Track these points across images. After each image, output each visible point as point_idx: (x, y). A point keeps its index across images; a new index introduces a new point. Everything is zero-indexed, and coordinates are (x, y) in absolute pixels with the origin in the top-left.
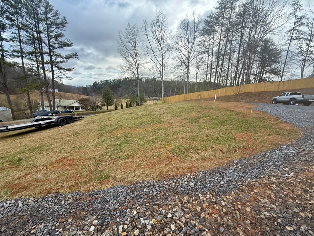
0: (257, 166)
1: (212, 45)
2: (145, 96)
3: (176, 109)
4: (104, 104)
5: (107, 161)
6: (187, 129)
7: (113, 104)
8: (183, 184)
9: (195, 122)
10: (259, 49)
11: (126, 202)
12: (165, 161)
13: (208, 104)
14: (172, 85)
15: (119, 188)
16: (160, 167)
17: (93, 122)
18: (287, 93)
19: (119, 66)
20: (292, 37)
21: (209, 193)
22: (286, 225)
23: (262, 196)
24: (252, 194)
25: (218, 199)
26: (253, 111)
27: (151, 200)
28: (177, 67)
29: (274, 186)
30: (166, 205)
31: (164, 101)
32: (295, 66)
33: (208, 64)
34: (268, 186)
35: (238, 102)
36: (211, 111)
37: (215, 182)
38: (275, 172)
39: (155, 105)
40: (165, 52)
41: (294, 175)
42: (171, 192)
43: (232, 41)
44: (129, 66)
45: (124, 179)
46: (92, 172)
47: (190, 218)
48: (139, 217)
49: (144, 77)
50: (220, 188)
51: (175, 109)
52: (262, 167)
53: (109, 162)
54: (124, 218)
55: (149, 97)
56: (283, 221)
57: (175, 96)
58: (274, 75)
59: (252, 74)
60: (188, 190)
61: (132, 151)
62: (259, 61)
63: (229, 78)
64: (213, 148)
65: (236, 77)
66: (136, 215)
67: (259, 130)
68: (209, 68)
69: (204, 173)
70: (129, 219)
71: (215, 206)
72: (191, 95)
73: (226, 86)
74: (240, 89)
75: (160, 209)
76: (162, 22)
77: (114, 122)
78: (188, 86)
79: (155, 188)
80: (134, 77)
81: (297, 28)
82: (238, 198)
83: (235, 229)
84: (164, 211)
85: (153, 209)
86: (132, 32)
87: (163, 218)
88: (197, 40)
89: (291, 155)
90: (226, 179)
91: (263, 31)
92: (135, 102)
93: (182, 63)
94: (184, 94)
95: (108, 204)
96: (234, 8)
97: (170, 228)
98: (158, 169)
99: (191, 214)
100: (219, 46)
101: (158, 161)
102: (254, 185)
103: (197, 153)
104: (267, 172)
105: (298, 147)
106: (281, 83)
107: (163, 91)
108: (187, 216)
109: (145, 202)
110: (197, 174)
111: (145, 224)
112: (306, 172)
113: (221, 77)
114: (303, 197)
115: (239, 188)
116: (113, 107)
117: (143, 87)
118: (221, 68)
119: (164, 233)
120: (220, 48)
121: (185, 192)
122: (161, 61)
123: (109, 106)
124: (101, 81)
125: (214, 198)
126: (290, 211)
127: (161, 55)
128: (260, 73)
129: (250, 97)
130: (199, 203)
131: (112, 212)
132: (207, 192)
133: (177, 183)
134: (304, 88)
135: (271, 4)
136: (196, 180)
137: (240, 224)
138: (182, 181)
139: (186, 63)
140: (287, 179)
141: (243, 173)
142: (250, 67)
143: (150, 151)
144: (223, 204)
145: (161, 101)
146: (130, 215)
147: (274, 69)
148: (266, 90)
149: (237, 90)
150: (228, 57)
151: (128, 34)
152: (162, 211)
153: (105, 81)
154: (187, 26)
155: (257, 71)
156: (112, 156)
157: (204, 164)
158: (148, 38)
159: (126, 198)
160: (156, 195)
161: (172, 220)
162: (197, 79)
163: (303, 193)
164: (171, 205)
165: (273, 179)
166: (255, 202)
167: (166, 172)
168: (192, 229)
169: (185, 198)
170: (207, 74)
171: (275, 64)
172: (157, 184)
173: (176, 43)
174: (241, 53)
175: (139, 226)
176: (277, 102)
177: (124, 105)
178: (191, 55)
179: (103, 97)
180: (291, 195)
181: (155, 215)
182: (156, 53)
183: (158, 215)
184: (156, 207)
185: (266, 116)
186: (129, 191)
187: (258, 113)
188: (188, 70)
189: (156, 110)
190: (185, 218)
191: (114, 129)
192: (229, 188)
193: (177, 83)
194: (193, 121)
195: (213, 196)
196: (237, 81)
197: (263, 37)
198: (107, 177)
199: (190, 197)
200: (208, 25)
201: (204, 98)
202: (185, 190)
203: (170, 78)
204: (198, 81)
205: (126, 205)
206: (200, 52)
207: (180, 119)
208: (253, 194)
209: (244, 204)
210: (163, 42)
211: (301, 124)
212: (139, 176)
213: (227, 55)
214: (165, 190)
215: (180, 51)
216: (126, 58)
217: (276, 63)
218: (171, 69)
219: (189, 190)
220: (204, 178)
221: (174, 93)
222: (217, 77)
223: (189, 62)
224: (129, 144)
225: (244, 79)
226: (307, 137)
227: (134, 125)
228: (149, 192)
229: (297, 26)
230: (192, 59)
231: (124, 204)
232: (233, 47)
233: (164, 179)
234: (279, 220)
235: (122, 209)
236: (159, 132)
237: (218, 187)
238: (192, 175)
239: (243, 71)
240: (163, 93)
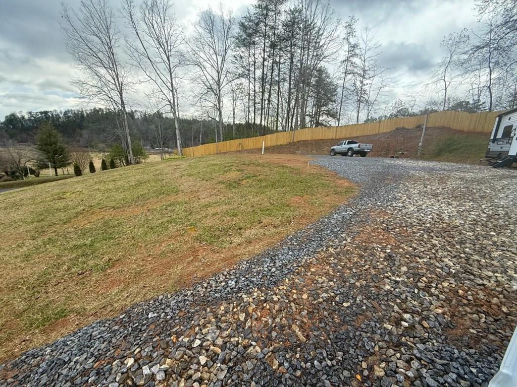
0: (315, 238)
1: (252, 65)
2: (144, 145)
3: (203, 168)
4: (46, 165)
5: (59, 283)
6: (223, 199)
7: (69, 164)
8: (218, 287)
9: (234, 187)
10: (313, 81)
11: (111, 348)
12: (186, 256)
13: (253, 157)
14: (194, 127)
15: (93, 328)
16: (178, 269)
17: (16, 205)
18: (344, 141)
19: (74, 83)
20: (346, 69)
21: (256, 290)
22: (343, 302)
23: (320, 275)
24: (309, 275)
25: (269, 294)
26: (310, 166)
27: (163, 330)
28: (200, 96)
29: (332, 259)
30: (190, 328)
31: (182, 155)
32: (351, 108)
33: (249, 94)
34: (325, 261)
35: (292, 154)
36: (258, 168)
37: (265, 271)
38: (333, 241)
39: (165, 163)
40: (176, 66)
41: (351, 240)
42: (198, 305)
43: (280, 63)
44: (99, 85)
45: (103, 308)
46: (19, 315)
47: (230, 336)
48: (139, 365)
49: (137, 109)
50: (271, 279)
51: (201, 168)
52: (320, 237)
53: (65, 284)
54: (106, 380)
55: (154, 148)
56: (341, 297)
57: (201, 145)
58: (331, 118)
59: (307, 115)
60: (226, 294)
61: (120, 252)
62: (315, 97)
63: (280, 119)
64: (262, 222)
65: (289, 118)
66: (132, 366)
67: (316, 190)
68: (251, 102)
69: (249, 262)
70: (118, 379)
71: (265, 305)
72: (228, 144)
73: (277, 131)
74: (294, 135)
75: (180, 339)
76: (165, 8)
77: (75, 200)
78: (221, 129)
79: (169, 306)
80: (115, 109)
81: (351, 59)
82: (293, 286)
83: (290, 327)
84: (186, 340)
85: (167, 343)
86: (100, 14)
87: (185, 351)
88: (230, 52)
89: (348, 218)
90: (278, 264)
91: (316, 56)
92: (123, 159)
93: (209, 90)
94: (215, 142)
95: (67, 367)
96: (279, 13)
97: (198, 363)
98: (175, 272)
99: (231, 328)
100: (263, 67)
101: (175, 260)
102: (311, 263)
103: (238, 235)
104: (325, 243)
105: (355, 207)
106: (339, 129)
107: (178, 137)
108: (226, 333)
109: (150, 337)
110: (240, 266)
111: (153, 374)
112: (362, 235)
113: (269, 117)
114: (359, 264)
115: (294, 272)
116: (71, 170)
117: (138, 130)
118: (269, 104)
119: (188, 374)
120: (265, 73)
121: (222, 298)
122: (170, 82)
123: (59, 168)
124: (30, 113)
125: (263, 295)
126: (347, 283)
127: (168, 71)
128: (316, 114)
129: (307, 147)
130: (242, 308)
131: (77, 379)
132: (254, 288)
133: (209, 287)
134: (360, 135)
135: (323, 19)
136: (238, 275)
137: (296, 319)
138: (217, 282)
139: (215, 90)
140: (345, 247)
141: (299, 250)
142: (304, 106)
143: (158, 246)
144: (275, 298)
145: (176, 154)
146: (120, 369)
147: (331, 110)
148: (323, 138)
149: (291, 137)
150: (276, 87)
151: (89, 15)
152: (184, 340)
153: (41, 113)
154: (211, 25)
155: (312, 111)
156: (73, 270)
157: (250, 248)
158: (137, 32)
159: (110, 342)
160: (172, 317)
161: (201, 349)
162: (234, 118)
163: (358, 260)
164: (199, 325)
165: (331, 250)
166: (313, 285)
167: (189, 275)
168: (234, 350)
169: (222, 308)
170: (249, 111)
171: (331, 103)
172: (174, 299)
173: (194, 52)
174: (292, 83)
175: (141, 383)
176: (336, 153)
177: (98, 164)
178: (222, 77)
179: (40, 149)
180: (348, 265)
181: (170, 352)
182: (158, 65)
183: (177, 350)
184: (172, 338)
185: (323, 172)
186: (116, 328)
187: (316, 168)
188: (219, 103)
189: (166, 171)
190: (222, 337)
191: (75, 215)
192: (283, 275)
193: (204, 124)
194: (232, 185)
195: (262, 293)
196: (290, 124)
197: (316, 64)
198: (62, 314)
199: (229, 304)
200: (245, 31)
201: (247, 148)
202: (221, 296)
203: (190, 115)
204: (237, 122)
205: (111, 354)
206: (236, 75)
207: (210, 184)
208: (311, 275)
209: (301, 292)
210: (169, 47)
211: (357, 179)
212: (138, 293)
213: (276, 84)
214: (187, 304)
215: (203, 68)
216: (90, 67)
217: (332, 101)
218: (191, 98)
219: (228, 293)
220: (249, 270)
221: (199, 141)
222: (263, 116)
223: (219, 88)
224: (112, 239)
225: (298, 121)
226: (362, 194)
227: (123, 202)
228: (158, 316)
229: (351, 56)
230: (224, 84)
231: (106, 354)
232: (282, 73)
233: (186, 287)
234: (337, 299)
235: (102, 365)
236: (174, 210)
237: (268, 277)
238: (232, 268)
239: (297, 110)
240: (178, 141)
